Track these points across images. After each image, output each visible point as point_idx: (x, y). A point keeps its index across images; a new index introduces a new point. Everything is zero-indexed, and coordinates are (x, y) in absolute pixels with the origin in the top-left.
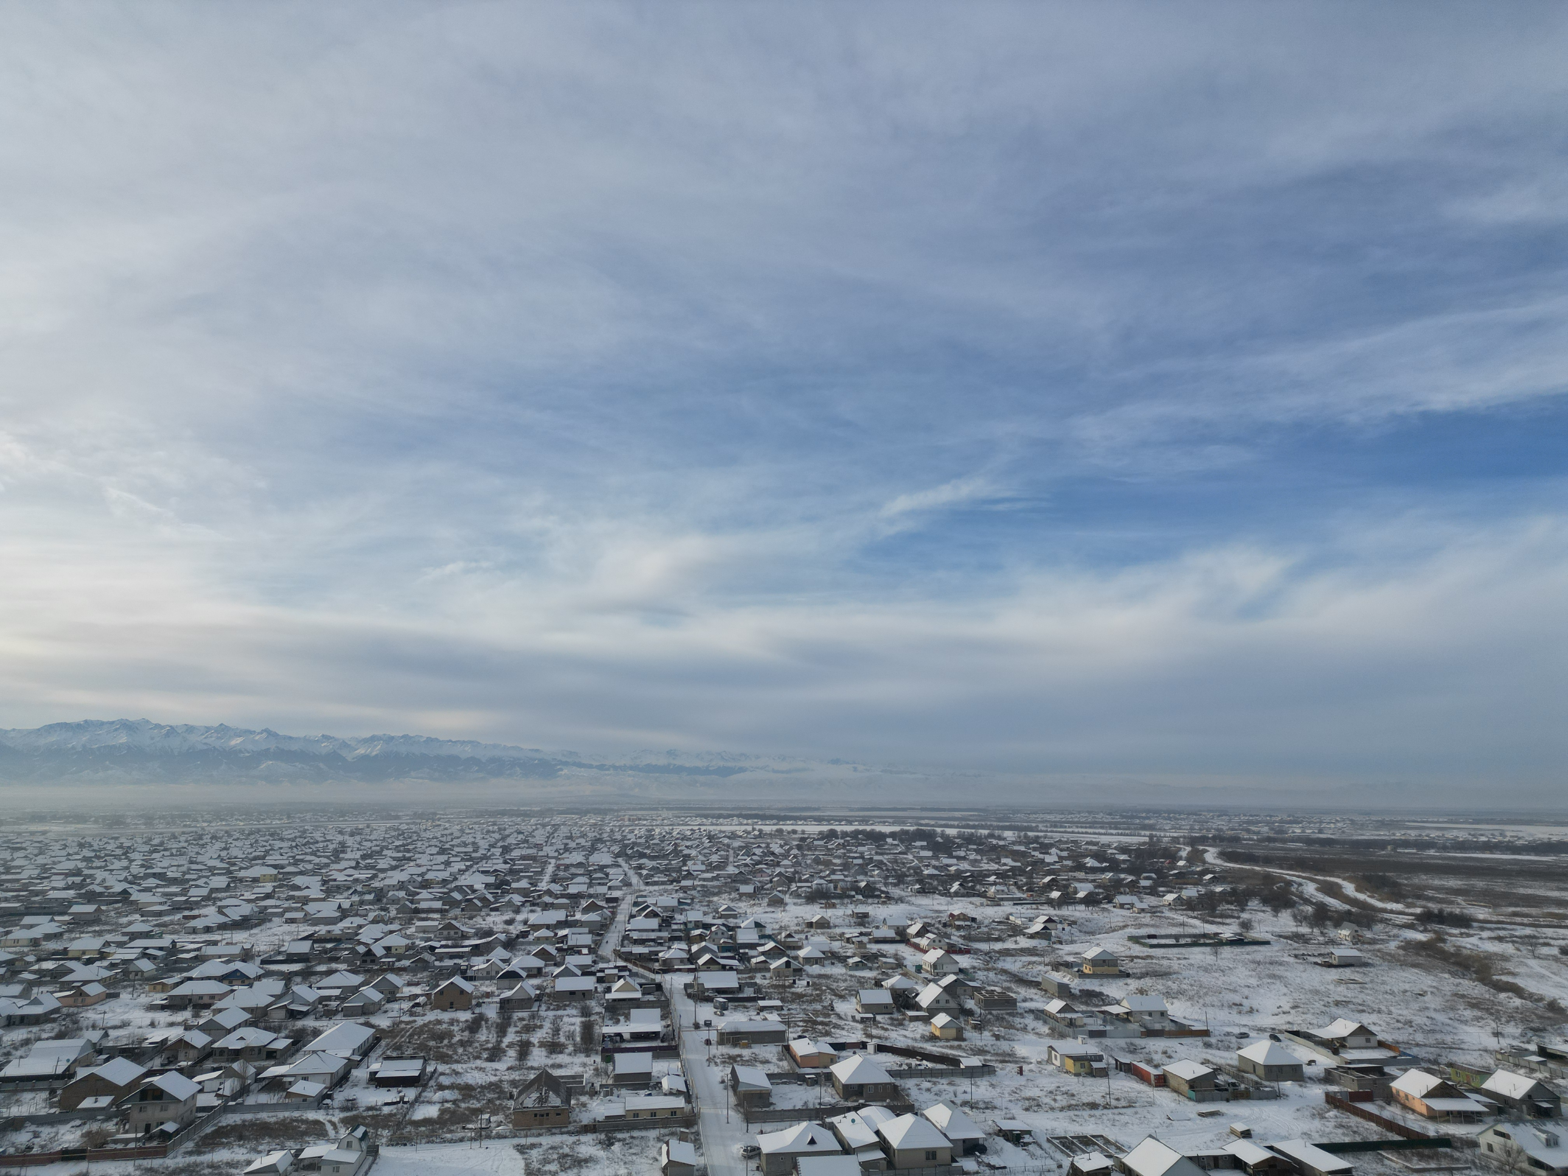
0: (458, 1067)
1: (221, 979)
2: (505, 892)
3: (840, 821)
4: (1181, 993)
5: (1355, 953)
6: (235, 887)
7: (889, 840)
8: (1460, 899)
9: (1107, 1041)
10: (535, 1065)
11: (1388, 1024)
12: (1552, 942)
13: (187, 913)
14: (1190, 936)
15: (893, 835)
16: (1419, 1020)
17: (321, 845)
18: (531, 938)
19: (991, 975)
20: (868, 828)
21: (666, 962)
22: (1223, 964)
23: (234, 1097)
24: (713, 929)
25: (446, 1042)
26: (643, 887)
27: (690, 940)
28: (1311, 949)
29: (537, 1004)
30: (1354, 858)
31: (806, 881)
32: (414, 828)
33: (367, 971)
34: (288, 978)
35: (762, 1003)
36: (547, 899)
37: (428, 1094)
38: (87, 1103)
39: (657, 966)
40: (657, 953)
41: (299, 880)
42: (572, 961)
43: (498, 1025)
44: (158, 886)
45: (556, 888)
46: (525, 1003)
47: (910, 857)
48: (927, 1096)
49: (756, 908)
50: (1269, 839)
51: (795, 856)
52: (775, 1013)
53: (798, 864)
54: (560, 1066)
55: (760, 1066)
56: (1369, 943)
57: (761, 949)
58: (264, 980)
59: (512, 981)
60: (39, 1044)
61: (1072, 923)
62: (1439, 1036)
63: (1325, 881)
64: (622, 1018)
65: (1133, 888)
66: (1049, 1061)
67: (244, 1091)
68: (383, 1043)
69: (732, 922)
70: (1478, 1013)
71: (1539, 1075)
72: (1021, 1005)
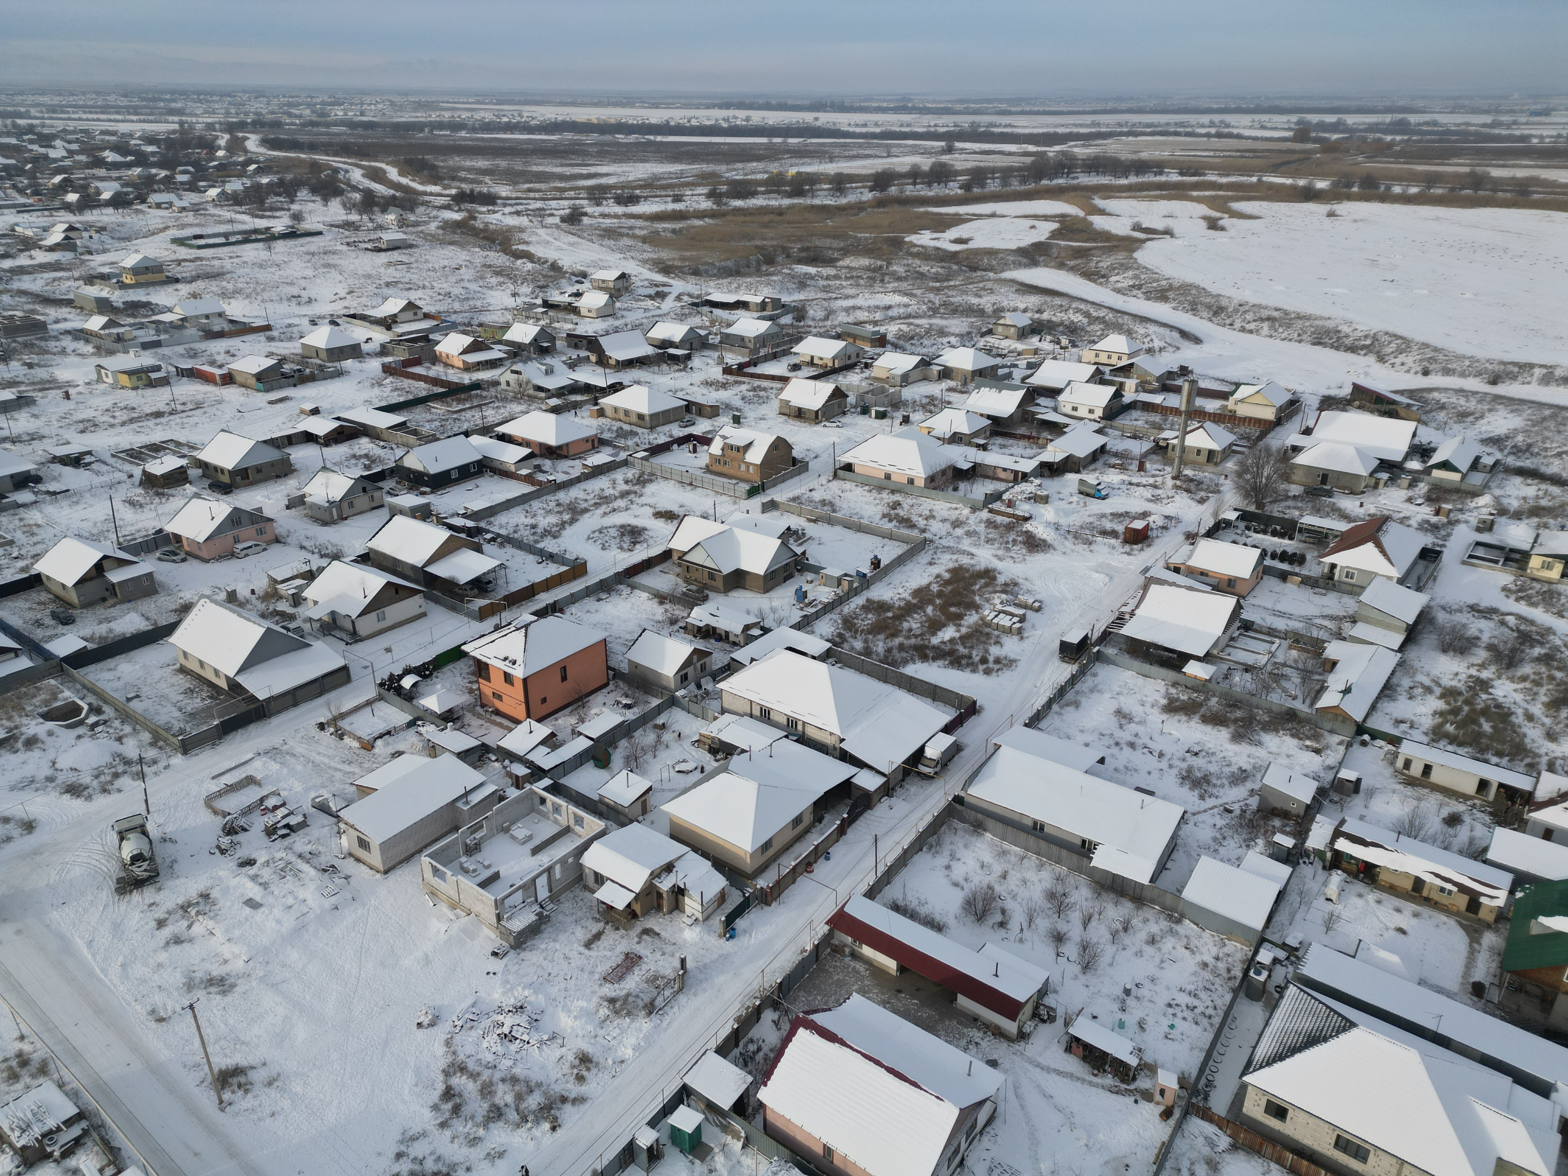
4: (237, 292)
5: (401, 236)
8: (487, 179)
9: (163, 351)
11: (431, 297)
12: (555, 212)
14: (239, 233)
16: (457, 291)
22: (277, 258)
28: (362, 235)
30: (395, 141)
50: (313, 124)
56: (413, 226)
61: (101, 230)
62: (472, 303)
63: (371, 167)
65: (169, 184)
66: (99, 381)
70: (501, 279)
71: (542, 323)
72: (53, 328)
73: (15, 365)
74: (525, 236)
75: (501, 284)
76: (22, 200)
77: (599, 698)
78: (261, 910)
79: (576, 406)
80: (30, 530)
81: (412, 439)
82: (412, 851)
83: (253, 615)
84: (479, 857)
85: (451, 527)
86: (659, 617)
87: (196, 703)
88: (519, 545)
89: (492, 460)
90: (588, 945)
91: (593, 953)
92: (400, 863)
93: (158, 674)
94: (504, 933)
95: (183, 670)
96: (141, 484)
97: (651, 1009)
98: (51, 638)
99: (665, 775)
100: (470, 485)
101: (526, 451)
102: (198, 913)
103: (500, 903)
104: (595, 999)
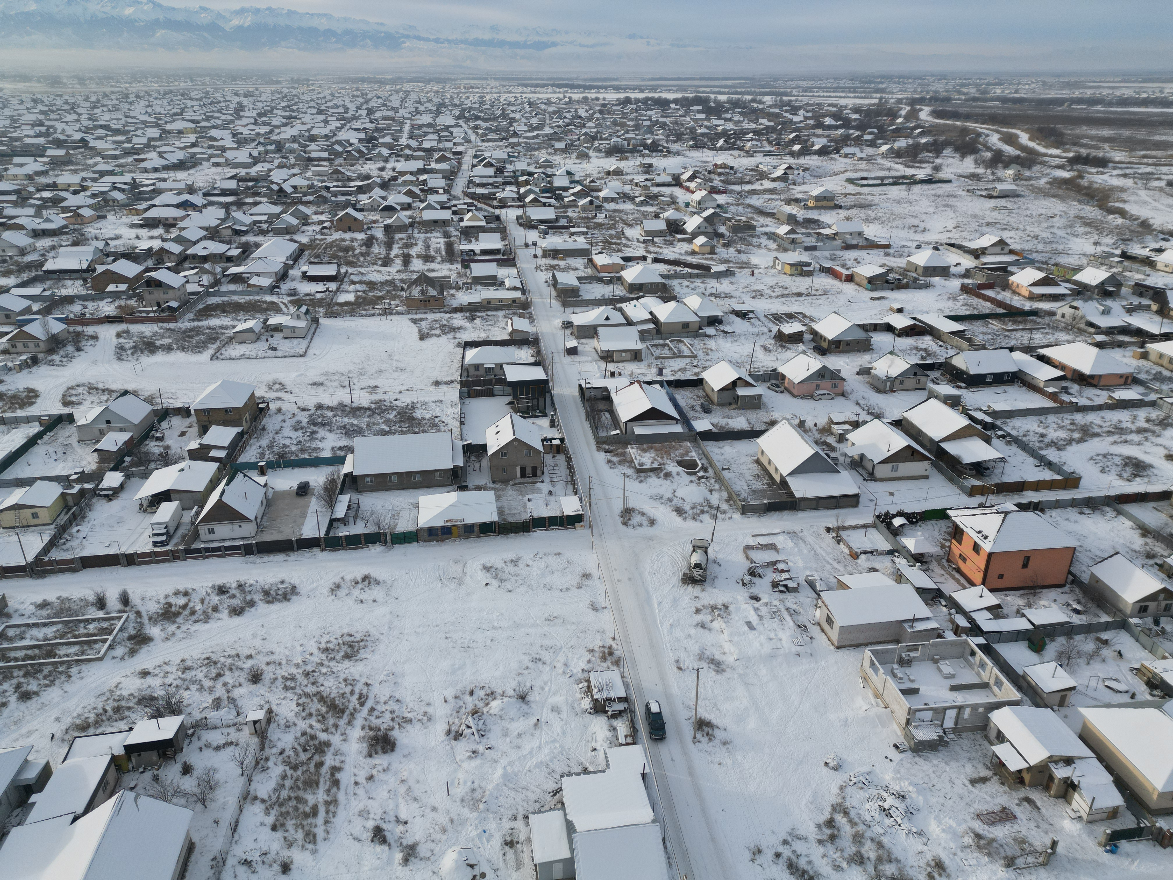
0: (362, 270)
1: (178, 206)
2: (375, 146)
3: (634, 89)
4: (876, 219)
5: (1013, 187)
6: (167, 137)
7: (673, 105)
8: (1106, 146)
9: (817, 253)
10: (416, 269)
11: (1021, 237)
12: (1164, 177)
13: (136, 157)
14: (892, 177)
15: (676, 101)
16: (1044, 235)
17: (223, 104)
18: (399, 181)
19: (740, 209)
20: (656, 95)
21: (501, 200)
22: (912, 197)
23: (212, 286)
24: (536, 176)
25: (350, 253)
26: (480, 144)
27: (519, 185)
28: (982, 185)
29: (411, 229)
30: (1036, 113)
31: (606, 139)
32: (294, 92)
33: (283, 203)
34: (226, 206)
35: (572, 230)
36: (407, 152)
37: (345, 287)
38: (111, 288)
39: (495, 203)
40: (494, 194)
41: (213, 133)
42: (432, 198)
43: (385, 243)
44: (107, 136)
45: (413, 143)
46: (403, 228)
47: (688, 119)
48: (686, 290)
49: (567, 161)
50: (975, 99)
51: (598, 119)
52: (582, 237)
53: (599, 125)
54: (433, 271)
55: (572, 272)
56: (1026, 180)
57: (571, 191)
58: (209, 208)
59: (391, 213)
60: (62, 249)
61: (806, 170)
62: (1054, 246)
63: (1007, 133)
64: (473, 239)
65: (858, 141)
66: (773, 267)
67: (217, 283)
68: (306, 253)
69: (549, 171)
70: (1088, 229)
71: (1114, 270)
72: (759, 230)
73: (732, 250)
74: (1124, 196)
75: (1086, 233)
76: (769, 148)
77: (1053, 593)
78: (754, 632)
79: (1121, 345)
80: (707, 351)
81: (965, 344)
82: (861, 642)
83: (811, 440)
84: (907, 670)
85: (971, 418)
86: (1137, 547)
87: (758, 485)
88: (1024, 446)
89: (1026, 374)
90: (974, 782)
91: (976, 791)
92: (850, 646)
93: (744, 459)
94: (909, 736)
95: (758, 462)
96: (775, 337)
97: (1010, 862)
98: (696, 418)
99: (1093, 683)
100: (999, 389)
101: (1059, 373)
102: (719, 615)
103: (911, 712)
104: (964, 827)
